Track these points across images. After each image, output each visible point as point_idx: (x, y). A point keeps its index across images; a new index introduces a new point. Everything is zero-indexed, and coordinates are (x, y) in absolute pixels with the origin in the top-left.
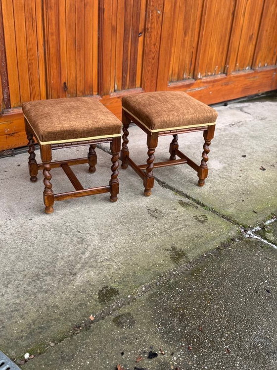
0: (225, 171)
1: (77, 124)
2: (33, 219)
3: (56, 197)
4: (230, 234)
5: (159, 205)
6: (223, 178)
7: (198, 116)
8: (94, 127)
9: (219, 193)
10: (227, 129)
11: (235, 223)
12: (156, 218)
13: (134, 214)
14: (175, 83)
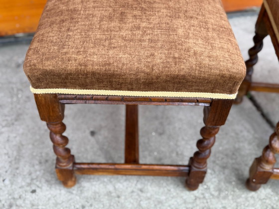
2: (38, 190)
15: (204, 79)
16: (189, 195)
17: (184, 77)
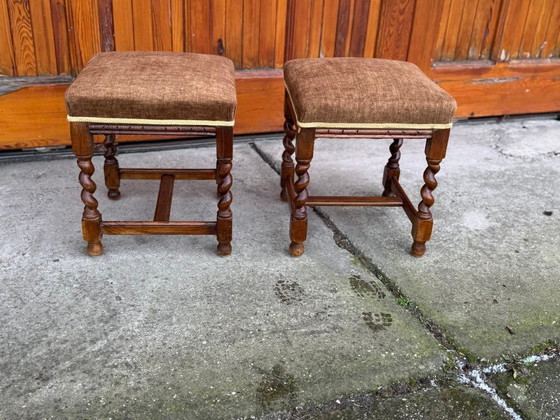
0: (489, 235)
1: (142, 89)
2: (61, 260)
3: (106, 227)
4: (422, 367)
5: (307, 276)
6: (476, 248)
7: (405, 106)
8: (174, 99)
9: (449, 277)
10: (539, 160)
11: (450, 344)
12: (284, 300)
13: (247, 284)
14: (448, 64)
15: (204, 105)
16: (220, 260)
17: (188, 104)
